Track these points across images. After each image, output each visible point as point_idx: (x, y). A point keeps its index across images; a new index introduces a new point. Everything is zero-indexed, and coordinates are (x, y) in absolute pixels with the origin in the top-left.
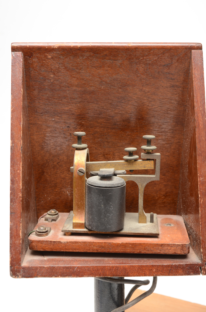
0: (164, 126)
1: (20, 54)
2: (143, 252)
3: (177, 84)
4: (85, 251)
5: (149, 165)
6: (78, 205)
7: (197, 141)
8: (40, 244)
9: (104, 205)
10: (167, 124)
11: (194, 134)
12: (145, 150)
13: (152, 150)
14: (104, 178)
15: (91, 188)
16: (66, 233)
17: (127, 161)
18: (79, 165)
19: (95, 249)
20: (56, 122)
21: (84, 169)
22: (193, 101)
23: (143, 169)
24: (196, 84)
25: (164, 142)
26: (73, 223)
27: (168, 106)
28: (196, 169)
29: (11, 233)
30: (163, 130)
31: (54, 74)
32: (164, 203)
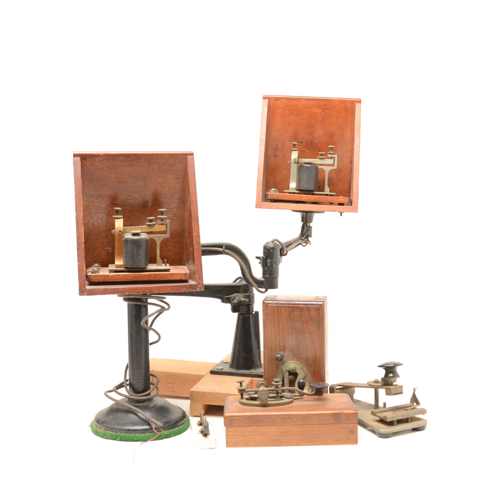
0: (171, 205)
1: (78, 158)
2: (161, 279)
3: (179, 177)
4: (125, 280)
5: (163, 228)
6: (118, 253)
7: (192, 211)
8: (95, 278)
9: (137, 250)
10: (174, 204)
11: (190, 207)
12: (160, 218)
13: (165, 218)
14: (134, 234)
15: (127, 241)
16: (111, 271)
17: (149, 225)
18: (118, 228)
19: (130, 279)
20: (99, 203)
21: (122, 230)
22: (189, 187)
23: (159, 230)
24: (190, 176)
25: (172, 216)
26: (116, 265)
27: (174, 191)
28: (192, 229)
29: (79, 269)
30: (171, 207)
31: (100, 171)
32: (174, 260)
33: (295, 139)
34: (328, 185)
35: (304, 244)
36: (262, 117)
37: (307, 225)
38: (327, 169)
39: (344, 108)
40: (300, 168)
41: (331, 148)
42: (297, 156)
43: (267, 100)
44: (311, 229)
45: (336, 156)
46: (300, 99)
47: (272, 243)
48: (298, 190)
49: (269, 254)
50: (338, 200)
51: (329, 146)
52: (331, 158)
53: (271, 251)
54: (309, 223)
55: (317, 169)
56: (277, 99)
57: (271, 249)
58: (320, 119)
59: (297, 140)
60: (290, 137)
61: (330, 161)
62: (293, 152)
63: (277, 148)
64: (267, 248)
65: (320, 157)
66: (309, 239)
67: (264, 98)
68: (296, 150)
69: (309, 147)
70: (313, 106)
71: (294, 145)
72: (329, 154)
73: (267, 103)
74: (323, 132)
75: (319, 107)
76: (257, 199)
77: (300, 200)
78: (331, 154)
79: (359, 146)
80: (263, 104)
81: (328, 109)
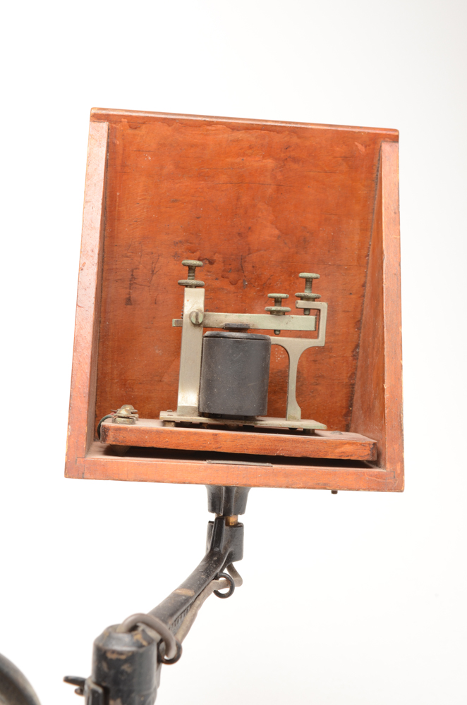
33: (192, 252)
34: (297, 397)
35: (225, 591)
36: (88, 177)
37: (228, 524)
38: (296, 347)
39: (345, 158)
40: (213, 341)
41: (308, 280)
42: (200, 304)
43: (104, 126)
44: (242, 534)
45: (323, 306)
46: (210, 124)
47: (127, 638)
48: (202, 415)
49: (116, 682)
50: (338, 450)
51: (302, 275)
52: (306, 311)
53: (126, 667)
54: (236, 514)
55: (266, 345)
56: (137, 122)
57: (126, 661)
58: (270, 191)
59: (198, 254)
60: (176, 244)
61: (306, 322)
62: (187, 290)
63: (133, 277)
64: (110, 656)
65: (274, 308)
66: (235, 564)
67: (97, 117)
68: (196, 286)
69: (233, 276)
70: (250, 148)
71: (191, 268)
72: (302, 298)
73: (106, 135)
74: (277, 232)
75: (268, 152)
76: (69, 447)
77: (212, 447)
78: (308, 299)
79: (398, 276)
80: (91, 136)
81: (295, 160)
